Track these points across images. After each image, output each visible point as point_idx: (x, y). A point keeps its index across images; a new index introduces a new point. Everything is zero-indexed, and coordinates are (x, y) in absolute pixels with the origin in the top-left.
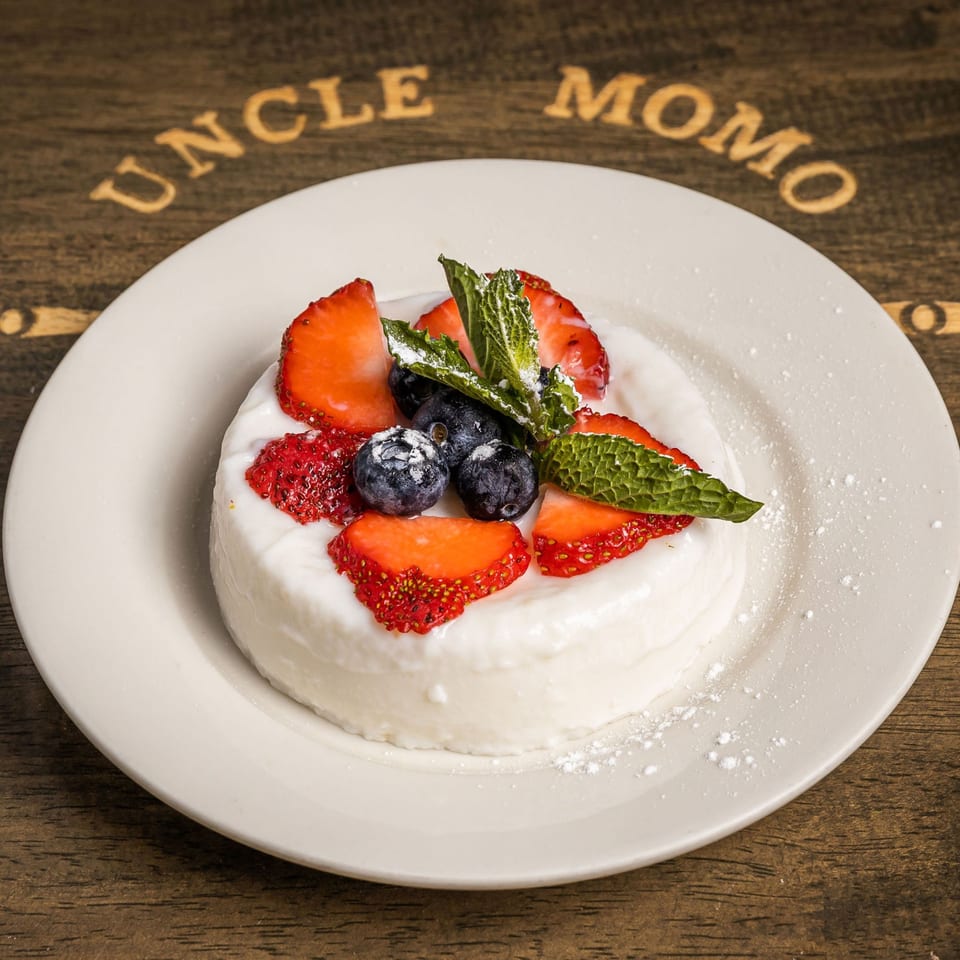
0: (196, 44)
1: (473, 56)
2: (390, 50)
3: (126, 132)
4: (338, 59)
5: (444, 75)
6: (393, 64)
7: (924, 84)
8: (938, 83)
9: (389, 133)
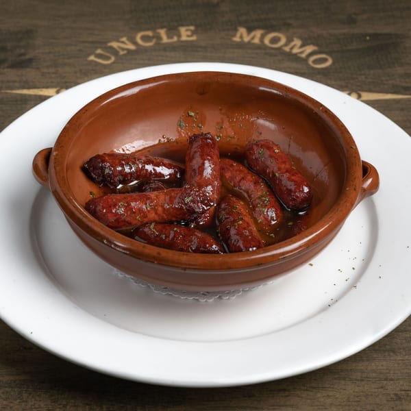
0: (119, 19)
1: (209, 24)
4: (165, 24)
5: (200, 29)
6: (183, 25)
7: (353, 34)
8: (357, 34)
9: (183, 44)
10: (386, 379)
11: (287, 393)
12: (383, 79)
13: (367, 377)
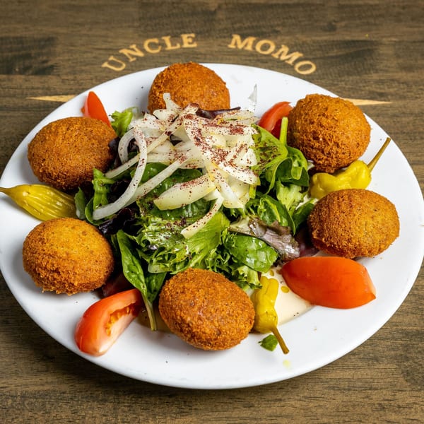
0: (129, 27)
1: (207, 31)
2: (184, 29)
3: (110, 49)
4: (169, 31)
5: (199, 36)
6: (185, 33)
7: (333, 41)
8: (337, 41)
9: (185, 51)
10: (370, 389)
11: (283, 403)
12: (361, 85)
13: (354, 387)
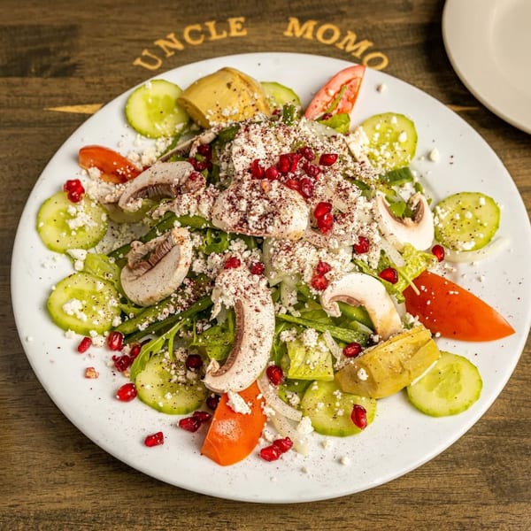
0: (166, 9)
2: (232, 12)
3: (144, 40)
4: (214, 15)
5: (250, 20)
6: (233, 16)
7: (409, 24)
9: (233, 41)
10: (449, 502)
11: (344, 523)
13: (429, 500)
